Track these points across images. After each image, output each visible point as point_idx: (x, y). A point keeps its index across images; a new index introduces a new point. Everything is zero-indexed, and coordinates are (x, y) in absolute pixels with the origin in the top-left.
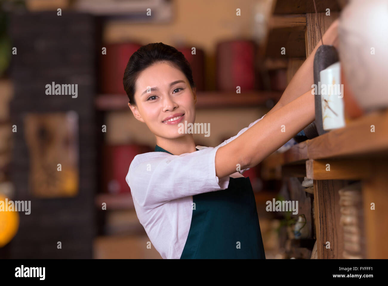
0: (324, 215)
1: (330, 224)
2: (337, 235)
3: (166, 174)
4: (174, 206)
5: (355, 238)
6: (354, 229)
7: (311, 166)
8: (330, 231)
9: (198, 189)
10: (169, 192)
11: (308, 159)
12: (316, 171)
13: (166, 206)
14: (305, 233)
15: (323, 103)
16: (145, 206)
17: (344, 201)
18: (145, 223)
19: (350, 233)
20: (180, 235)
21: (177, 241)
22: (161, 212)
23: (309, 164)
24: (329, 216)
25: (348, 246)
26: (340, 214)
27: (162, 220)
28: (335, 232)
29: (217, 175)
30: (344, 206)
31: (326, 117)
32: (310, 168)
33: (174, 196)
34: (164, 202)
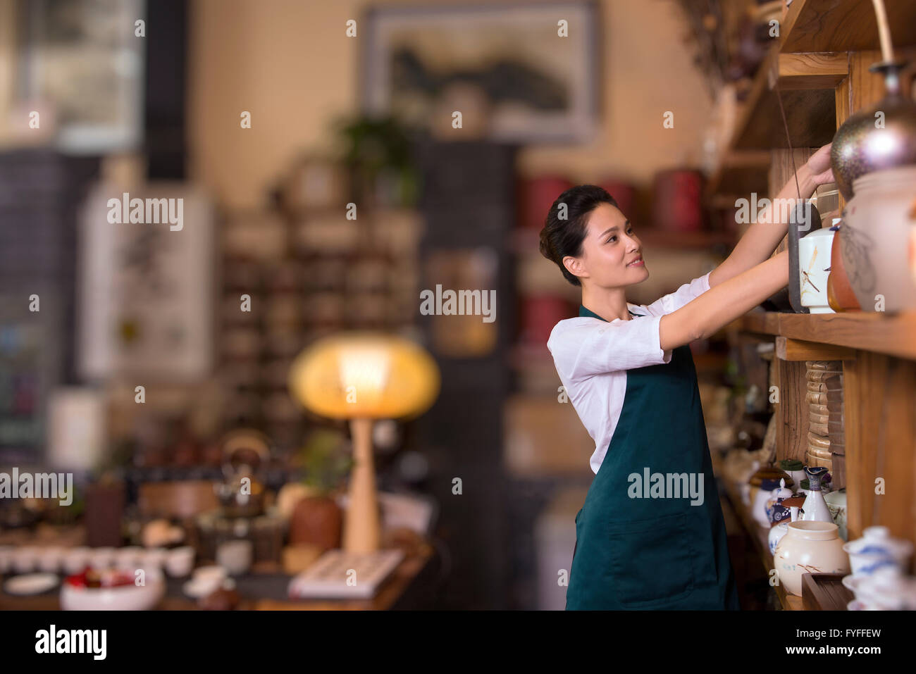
0: (786, 389)
1: (793, 400)
2: (801, 412)
3: (599, 347)
4: (607, 379)
5: (824, 418)
6: (823, 408)
7: (784, 345)
8: (793, 408)
9: (638, 363)
10: (603, 366)
11: (779, 336)
12: (790, 351)
13: (595, 379)
14: (759, 406)
15: (802, 276)
16: (573, 379)
17: (812, 374)
18: (572, 397)
19: (819, 412)
20: (611, 412)
21: (609, 419)
22: (590, 386)
23: (780, 341)
24: (792, 391)
25: (814, 426)
26: (806, 390)
27: (590, 395)
28: (798, 409)
29: (661, 348)
30: (812, 380)
31: (806, 291)
32: (781, 346)
33: (607, 370)
34: (593, 375)
